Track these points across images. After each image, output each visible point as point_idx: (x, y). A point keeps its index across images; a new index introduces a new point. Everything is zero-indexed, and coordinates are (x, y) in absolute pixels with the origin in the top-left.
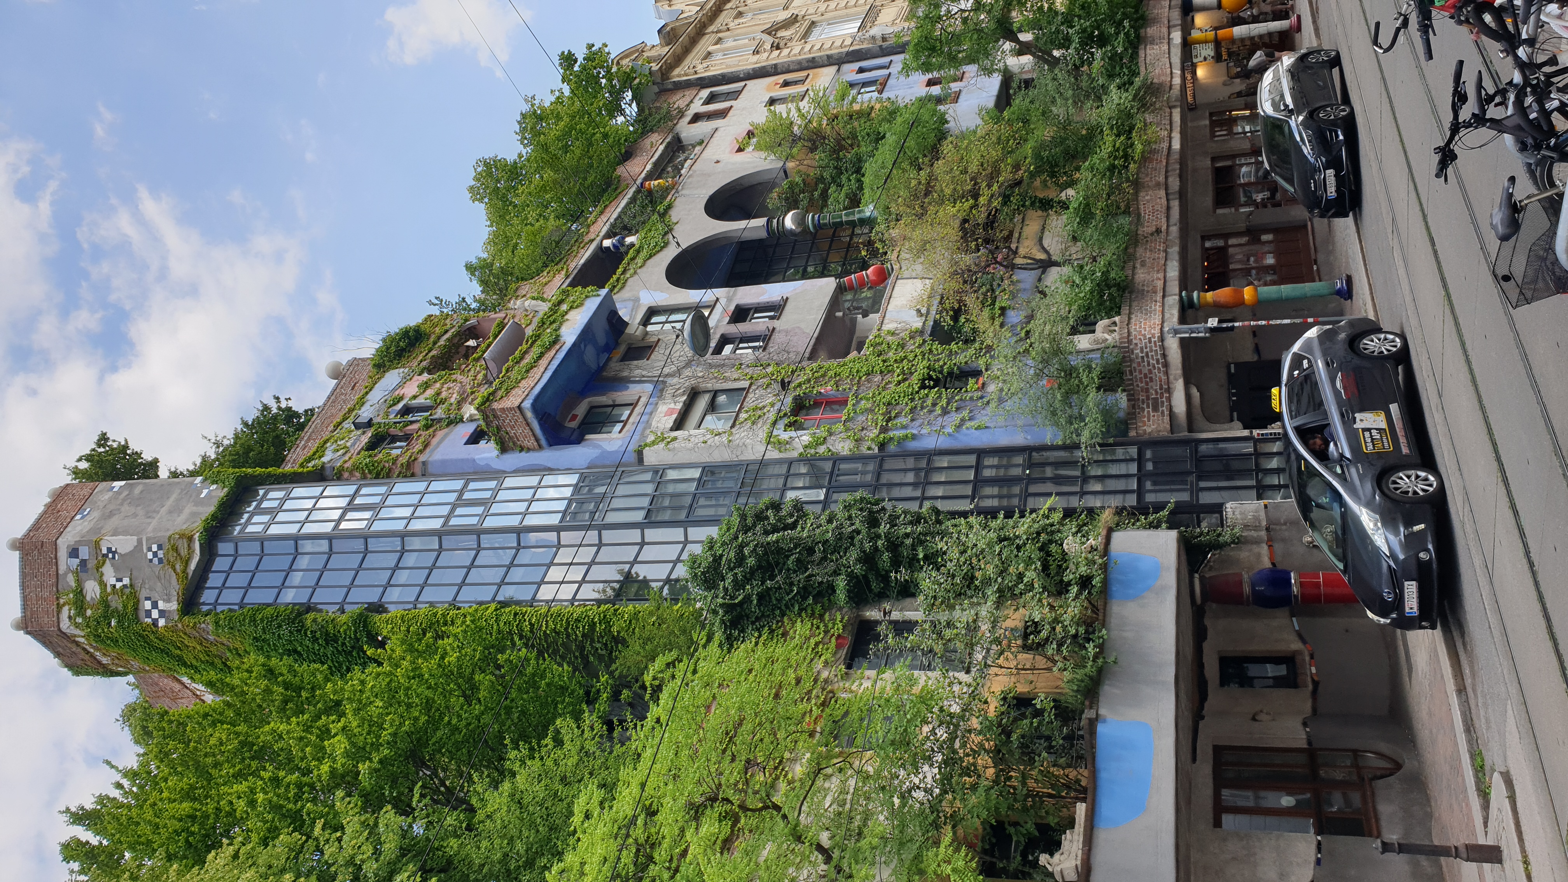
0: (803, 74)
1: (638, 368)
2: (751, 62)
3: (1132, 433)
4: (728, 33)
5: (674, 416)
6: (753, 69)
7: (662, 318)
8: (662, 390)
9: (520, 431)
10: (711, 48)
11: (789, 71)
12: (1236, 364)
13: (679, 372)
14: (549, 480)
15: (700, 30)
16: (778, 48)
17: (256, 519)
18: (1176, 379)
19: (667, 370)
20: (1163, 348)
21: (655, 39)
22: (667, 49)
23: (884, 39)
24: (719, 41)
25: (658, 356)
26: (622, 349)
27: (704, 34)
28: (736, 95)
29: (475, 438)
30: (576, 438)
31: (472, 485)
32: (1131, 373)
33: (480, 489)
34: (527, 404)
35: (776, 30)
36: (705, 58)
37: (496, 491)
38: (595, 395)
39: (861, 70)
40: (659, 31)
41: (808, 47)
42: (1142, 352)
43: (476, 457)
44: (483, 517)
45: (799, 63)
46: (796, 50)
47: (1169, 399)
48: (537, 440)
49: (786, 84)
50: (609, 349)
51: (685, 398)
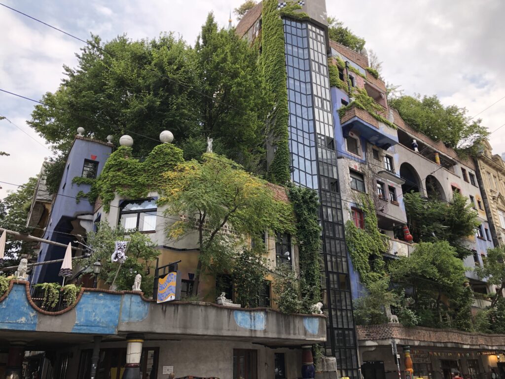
0: (483, 208)
1: (371, 155)
2: (487, 189)
3: (357, 327)
4: (498, 180)
5: (354, 168)
6: (484, 190)
7: (389, 162)
8: (363, 163)
9: (347, 117)
10: (492, 174)
11: (484, 203)
12: (383, 364)
13: (370, 169)
14: (331, 128)
15: (499, 170)
16: (493, 199)
17: (314, 34)
18: (377, 343)
19: (370, 165)
20: (389, 338)
21: (494, 153)
22: (490, 158)
23: (500, 238)
24: (495, 177)
25: (375, 161)
26: (377, 149)
27: (497, 171)
28: (474, 184)
29: (344, 102)
30: (345, 135)
31: (328, 103)
32: (379, 327)
33: (327, 105)
34: (356, 119)
35: (500, 198)
36: (488, 172)
37: (327, 111)
38: (360, 141)
39: (486, 230)
40: (497, 155)
41: (495, 210)
42: (387, 331)
43: (337, 103)
44: (318, 108)
45: (488, 207)
46: (493, 206)
47: (370, 340)
48: (344, 123)
49: (479, 202)
50: (377, 144)
51: (361, 171)
